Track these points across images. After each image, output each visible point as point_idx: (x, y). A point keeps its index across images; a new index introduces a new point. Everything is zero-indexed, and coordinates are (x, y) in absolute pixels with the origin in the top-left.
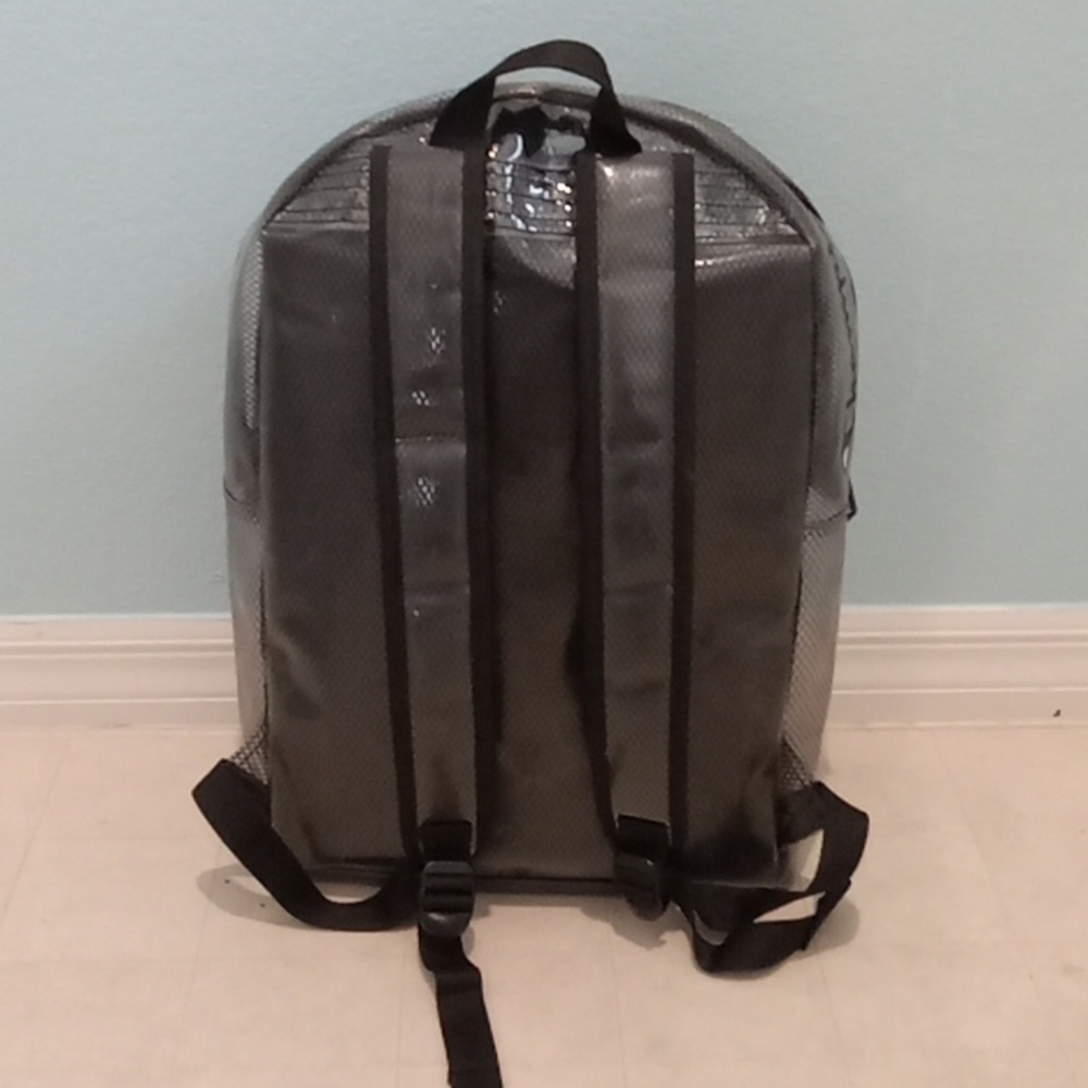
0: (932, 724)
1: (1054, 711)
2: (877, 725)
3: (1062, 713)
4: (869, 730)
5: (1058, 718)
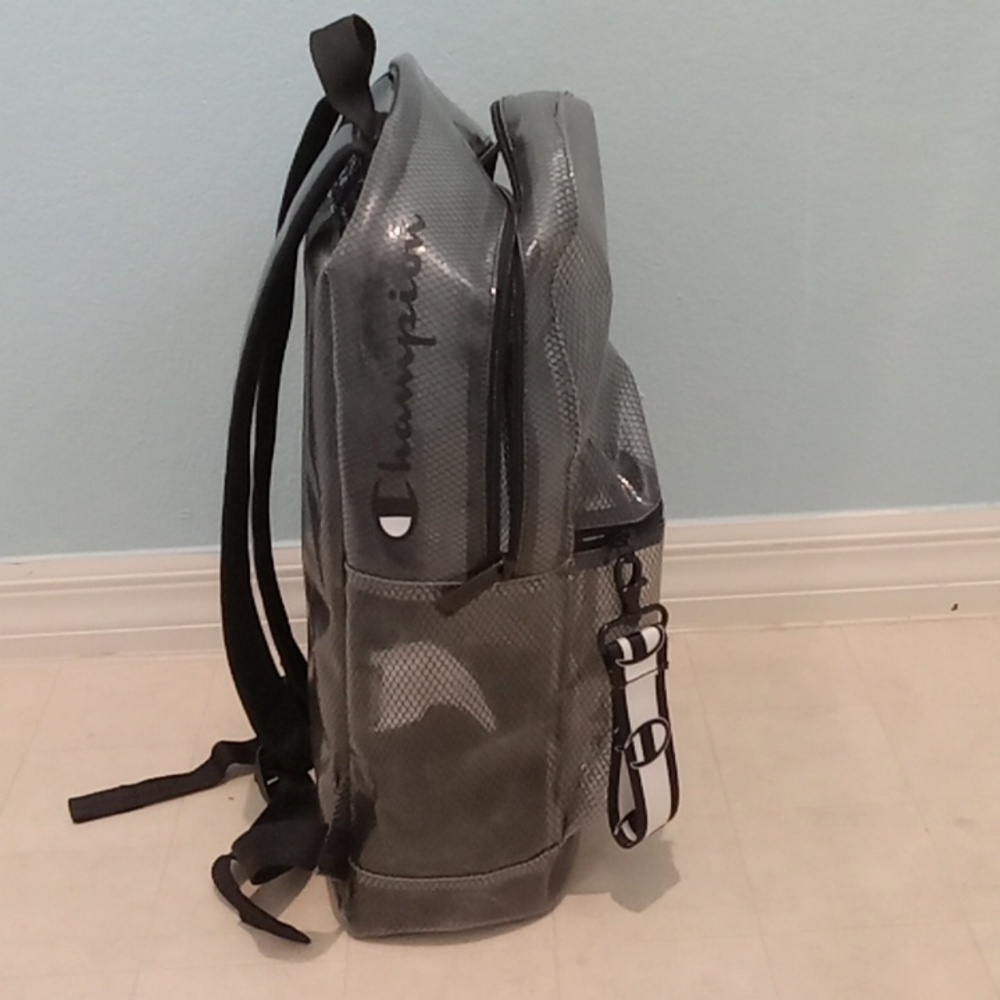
0: (840, 622)
1: (952, 606)
2: (789, 624)
3: (959, 607)
4: (783, 629)
5: (956, 612)
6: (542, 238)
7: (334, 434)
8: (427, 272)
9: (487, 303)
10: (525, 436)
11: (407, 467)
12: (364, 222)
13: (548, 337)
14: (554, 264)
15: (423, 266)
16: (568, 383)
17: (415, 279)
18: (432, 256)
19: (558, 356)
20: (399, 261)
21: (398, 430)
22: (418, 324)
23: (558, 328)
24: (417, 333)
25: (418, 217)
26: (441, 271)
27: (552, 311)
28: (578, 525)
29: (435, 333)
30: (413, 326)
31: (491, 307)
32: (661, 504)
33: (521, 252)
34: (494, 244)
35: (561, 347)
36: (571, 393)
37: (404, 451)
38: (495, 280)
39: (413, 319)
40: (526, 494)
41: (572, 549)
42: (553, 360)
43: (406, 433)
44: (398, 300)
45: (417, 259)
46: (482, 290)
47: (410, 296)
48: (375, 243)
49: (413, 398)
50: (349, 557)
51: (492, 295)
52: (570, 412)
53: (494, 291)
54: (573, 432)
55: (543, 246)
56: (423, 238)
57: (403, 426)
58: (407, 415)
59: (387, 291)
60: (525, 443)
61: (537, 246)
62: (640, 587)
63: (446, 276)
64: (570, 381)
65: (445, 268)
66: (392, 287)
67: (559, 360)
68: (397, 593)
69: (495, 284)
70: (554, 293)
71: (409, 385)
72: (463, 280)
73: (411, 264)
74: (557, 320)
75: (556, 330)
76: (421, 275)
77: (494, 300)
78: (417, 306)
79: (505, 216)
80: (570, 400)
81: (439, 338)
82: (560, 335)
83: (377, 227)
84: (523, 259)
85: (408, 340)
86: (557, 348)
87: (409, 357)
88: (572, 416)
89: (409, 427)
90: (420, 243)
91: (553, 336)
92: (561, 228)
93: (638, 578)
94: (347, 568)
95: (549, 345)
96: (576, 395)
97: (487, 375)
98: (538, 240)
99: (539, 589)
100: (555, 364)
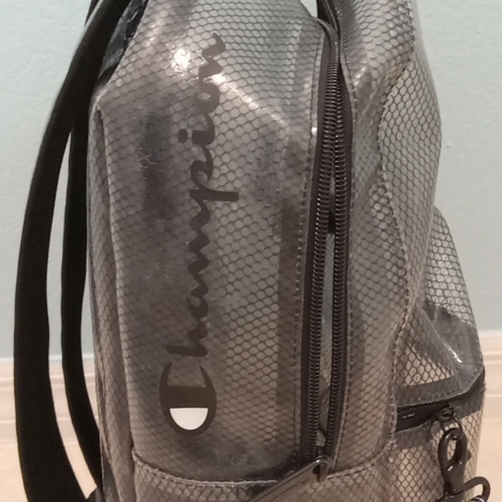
6: (373, 64)
7: (115, 308)
8: (227, 106)
9: (305, 146)
10: (349, 311)
11: (201, 351)
12: (148, 44)
13: (374, 187)
14: (383, 100)
15: (222, 99)
16: (397, 244)
17: (212, 115)
18: (233, 87)
19: (386, 211)
20: (191, 93)
21: (191, 307)
22: (216, 173)
23: (385, 177)
24: (214, 185)
25: (215, 36)
26: (246, 104)
27: (378, 156)
28: (400, 404)
29: (238, 184)
30: (210, 176)
31: (309, 151)
32: (484, 372)
33: (347, 81)
34: (309, 79)
35: (389, 200)
36: (400, 254)
37: (198, 333)
38: (315, 116)
39: (208, 167)
40: (348, 380)
41: (394, 429)
42: (380, 216)
43: (201, 310)
44: (189, 143)
45: (215, 90)
46: (298, 129)
47: (205, 137)
48: (161, 70)
49: (210, 267)
50: (136, 446)
51: (311, 135)
52: (400, 277)
53: (314, 130)
54: (403, 300)
55: (375, 74)
56: (222, 63)
57: (196, 302)
58: (203, 289)
59: (175, 130)
60: (349, 320)
61: (368, 74)
62: (464, 464)
63: (252, 111)
64: (400, 240)
65: (251, 102)
66: (183, 126)
67: (386, 215)
68: (192, 492)
69: (315, 123)
70: (381, 134)
71: (204, 250)
72: (275, 117)
73: (206, 97)
74: (384, 168)
75: (383, 180)
76: (219, 109)
77: (314, 141)
78: (214, 150)
79: (322, 41)
80: (400, 263)
81: (243, 191)
82: (388, 186)
83: (162, 51)
84: (350, 90)
85: (204, 194)
86: (383, 201)
87: (205, 216)
88: (401, 283)
89: (204, 304)
90: (218, 69)
91: (379, 187)
92: (395, 52)
93: (462, 454)
94: (135, 458)
95: (375, 198)
96: (406, 257)
97: (304, 240)
98: (369, 67)
99: (358, 481)
100: (382, 221)
